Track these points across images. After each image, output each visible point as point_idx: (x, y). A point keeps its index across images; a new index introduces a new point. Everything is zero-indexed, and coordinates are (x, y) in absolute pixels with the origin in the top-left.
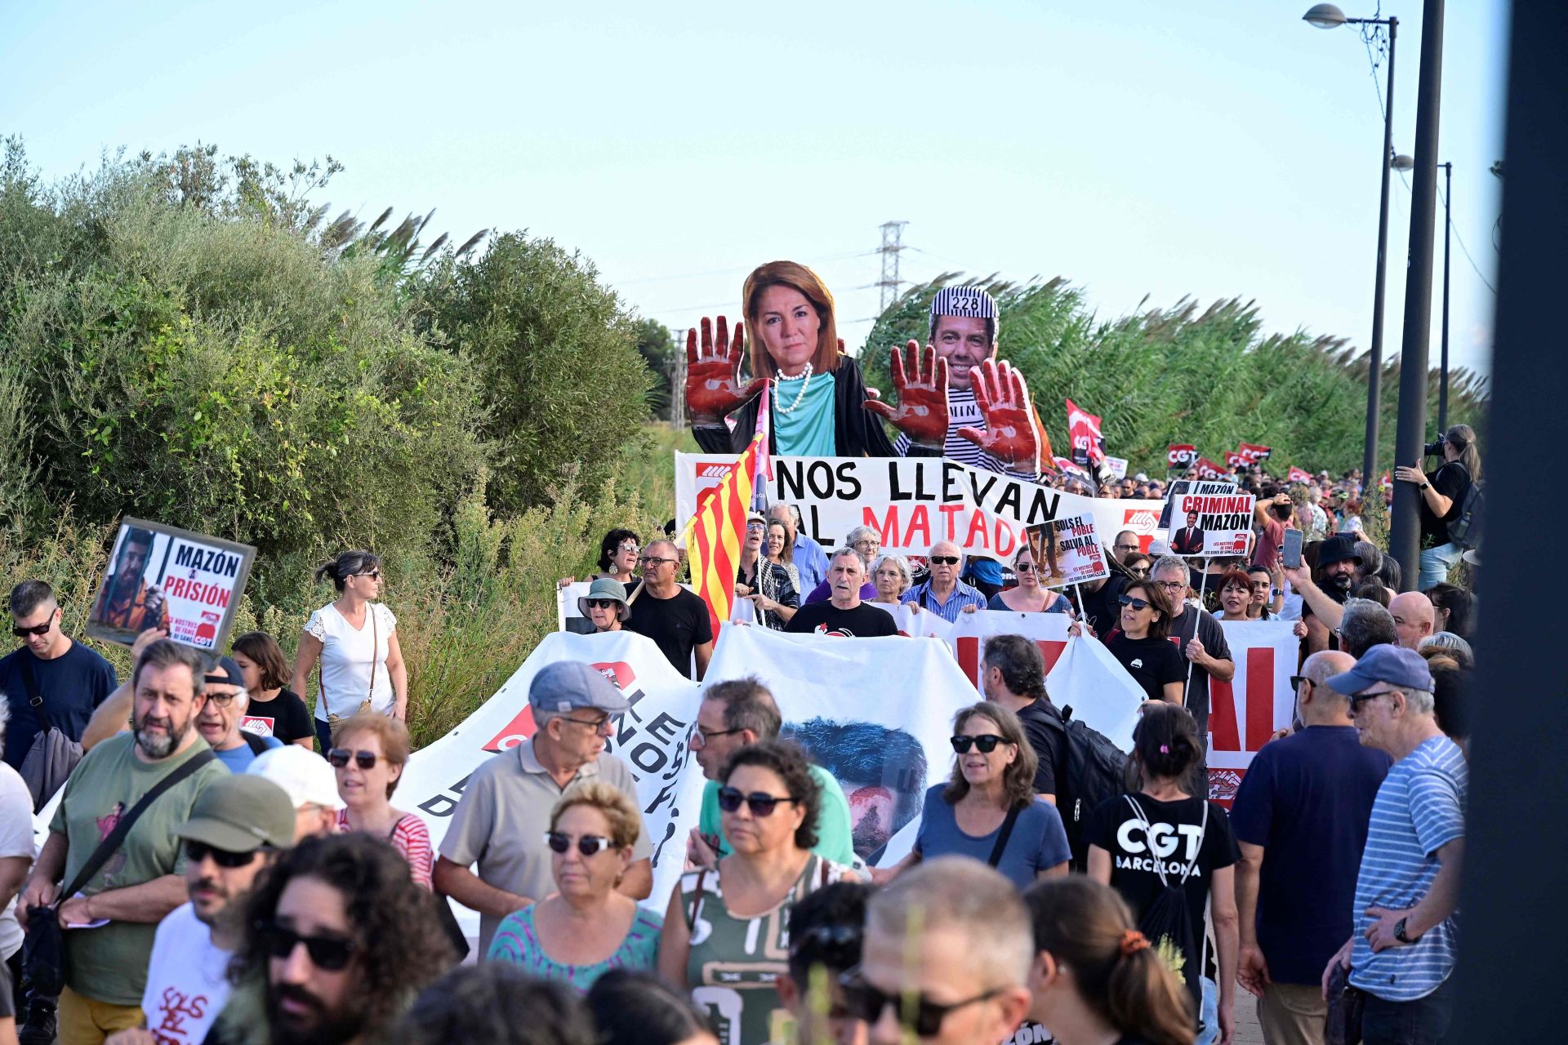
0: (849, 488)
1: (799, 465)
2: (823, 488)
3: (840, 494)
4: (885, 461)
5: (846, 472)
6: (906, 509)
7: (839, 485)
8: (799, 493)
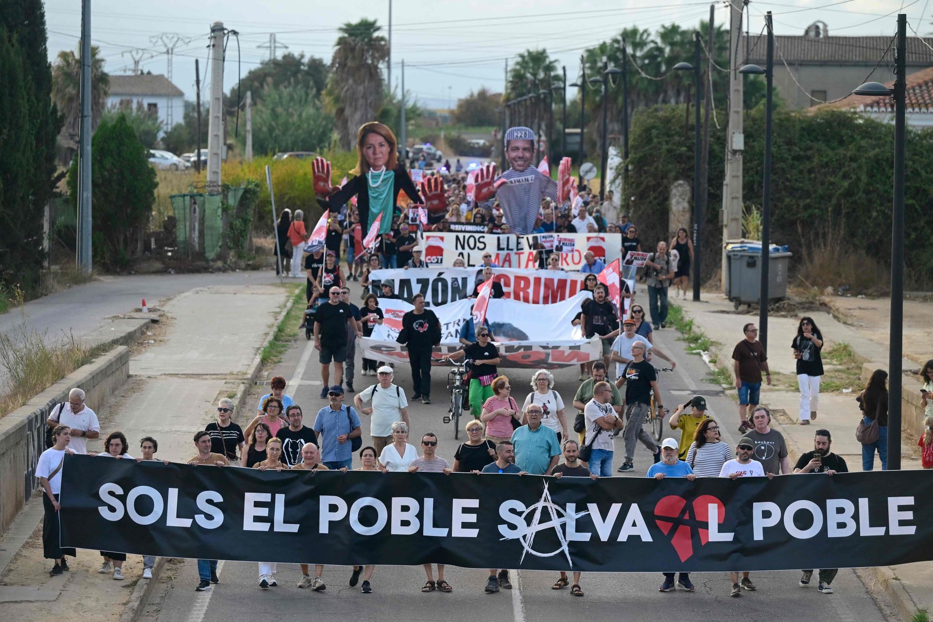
0: (482, 246)
1: (464, 237)
2: (472, 246)
3: (478, 248)
4: (496, 236)
5: (481, 240)
6: (503, 253)
7: (478, 244)
8: (463, 248)
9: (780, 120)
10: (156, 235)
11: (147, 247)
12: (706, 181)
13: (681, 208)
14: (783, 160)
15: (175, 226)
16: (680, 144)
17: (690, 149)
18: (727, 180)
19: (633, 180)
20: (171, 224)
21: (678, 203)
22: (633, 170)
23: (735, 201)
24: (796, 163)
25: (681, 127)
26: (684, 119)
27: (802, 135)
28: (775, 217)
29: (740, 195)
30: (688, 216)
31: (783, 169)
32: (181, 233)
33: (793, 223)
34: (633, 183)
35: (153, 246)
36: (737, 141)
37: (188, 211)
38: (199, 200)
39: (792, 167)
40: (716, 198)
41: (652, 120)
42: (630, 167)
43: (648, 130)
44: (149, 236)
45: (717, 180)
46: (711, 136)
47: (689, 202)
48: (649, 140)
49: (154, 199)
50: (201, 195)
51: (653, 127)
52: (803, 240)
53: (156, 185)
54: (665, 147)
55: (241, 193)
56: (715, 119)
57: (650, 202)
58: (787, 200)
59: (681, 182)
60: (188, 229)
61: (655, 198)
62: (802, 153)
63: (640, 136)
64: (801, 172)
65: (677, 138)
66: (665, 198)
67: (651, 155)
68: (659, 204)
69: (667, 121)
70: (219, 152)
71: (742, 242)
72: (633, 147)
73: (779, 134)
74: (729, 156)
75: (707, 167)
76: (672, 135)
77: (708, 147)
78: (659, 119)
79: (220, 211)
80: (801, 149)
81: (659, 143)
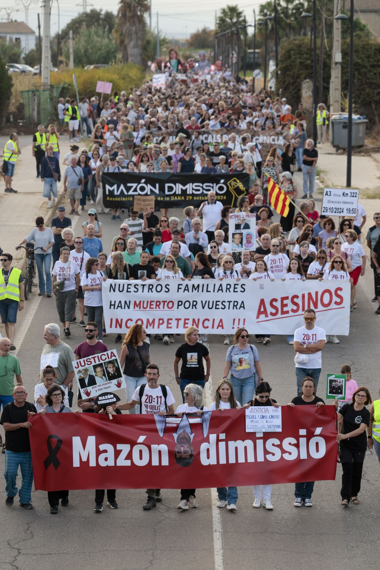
9: (364, 45)
10: (13, 113)
11: (8, 120)
12: (322, 79)
13: (308, 95)
14: (365, 67)
15: (23, 108)
16: (307, 59)
17: (312, 61)
18: (332, 79)
19: (281, 79)
20: (21, 108)
21: (306, 92)
22: (281, 74)
23: (337, 91)
24: (372, 69)
25: (308, 49)
26: (309, 44)
27: (376, 53)
28: (361, 99)
29: (340, 87)
30: (311, 100)
31: (365, 73)
32: (27, 112)
33: (371, 103)
34: (280, 81)
35: (12, 119)
36: (338, 57)
37: (31, 99)
38: (37, 93)
39: (370, 71)
40: (327, 89)
41: (291, 46)
42: (279, 72)
43: (289, 51)
44: (9, 114)
45: (327, 79)
46: (325, 54)
47: (312, 92)
48: (290, 57)
49: (11, 93)
50: (38, 91)
51: (292, 50)
52: (376, 113)
53: (13, 85)
54: (298, 61)
55: (60, 90)
56: (326, 45)
57: (291, 92)
58: (367, 90)
59: (307, 80)
60: (31, 110)
61: (293, 90)
62: (376, 63)
63: (285, 54)
64: (375, 74)
65: (305, 56)
66: (299, 90)
67: (291, 65)
68: (295, 93)
69: (299, 46)
70: (48, 66)
71: (340, 114)
72: (281, 61)
73: (363, 53)
74: (333, 66)
75: (322, 71)
76: (303, 54)
77: (322, 60)
78: (295, 45)
79: (49, 100)
80: (375, 61)
81: (295, 58)
